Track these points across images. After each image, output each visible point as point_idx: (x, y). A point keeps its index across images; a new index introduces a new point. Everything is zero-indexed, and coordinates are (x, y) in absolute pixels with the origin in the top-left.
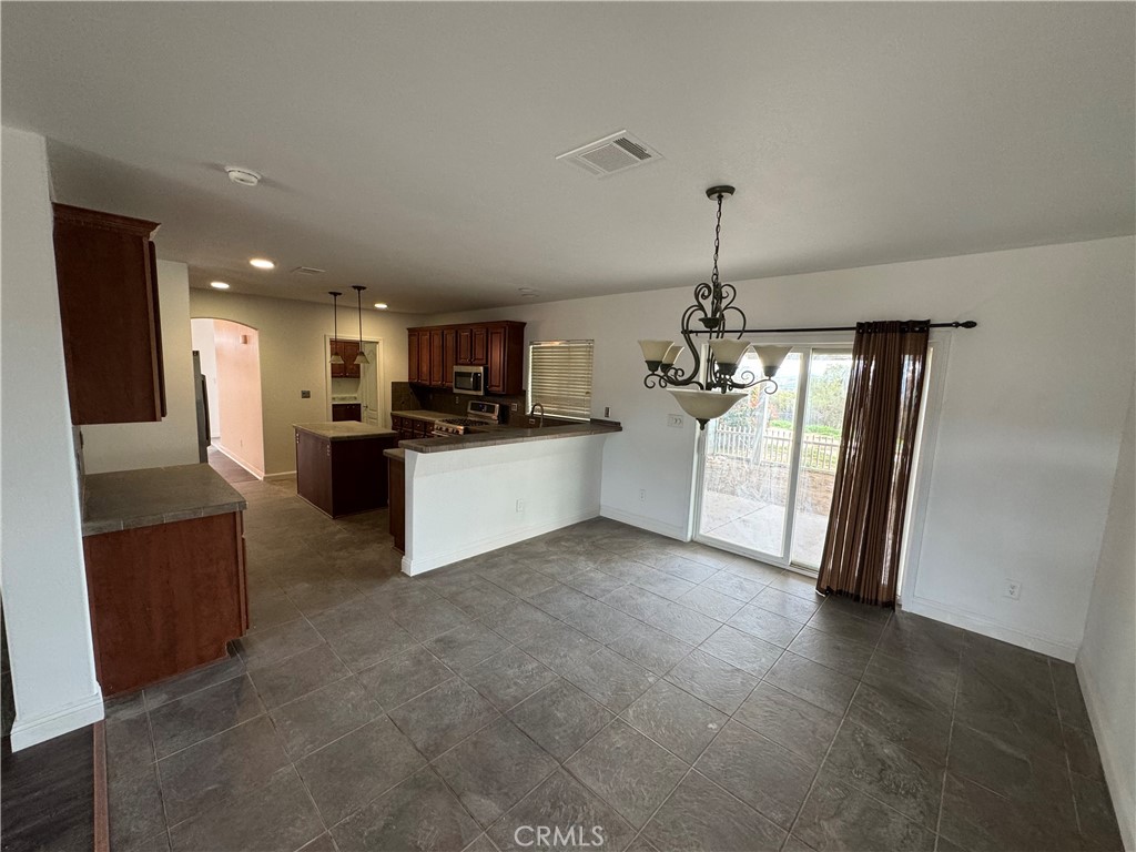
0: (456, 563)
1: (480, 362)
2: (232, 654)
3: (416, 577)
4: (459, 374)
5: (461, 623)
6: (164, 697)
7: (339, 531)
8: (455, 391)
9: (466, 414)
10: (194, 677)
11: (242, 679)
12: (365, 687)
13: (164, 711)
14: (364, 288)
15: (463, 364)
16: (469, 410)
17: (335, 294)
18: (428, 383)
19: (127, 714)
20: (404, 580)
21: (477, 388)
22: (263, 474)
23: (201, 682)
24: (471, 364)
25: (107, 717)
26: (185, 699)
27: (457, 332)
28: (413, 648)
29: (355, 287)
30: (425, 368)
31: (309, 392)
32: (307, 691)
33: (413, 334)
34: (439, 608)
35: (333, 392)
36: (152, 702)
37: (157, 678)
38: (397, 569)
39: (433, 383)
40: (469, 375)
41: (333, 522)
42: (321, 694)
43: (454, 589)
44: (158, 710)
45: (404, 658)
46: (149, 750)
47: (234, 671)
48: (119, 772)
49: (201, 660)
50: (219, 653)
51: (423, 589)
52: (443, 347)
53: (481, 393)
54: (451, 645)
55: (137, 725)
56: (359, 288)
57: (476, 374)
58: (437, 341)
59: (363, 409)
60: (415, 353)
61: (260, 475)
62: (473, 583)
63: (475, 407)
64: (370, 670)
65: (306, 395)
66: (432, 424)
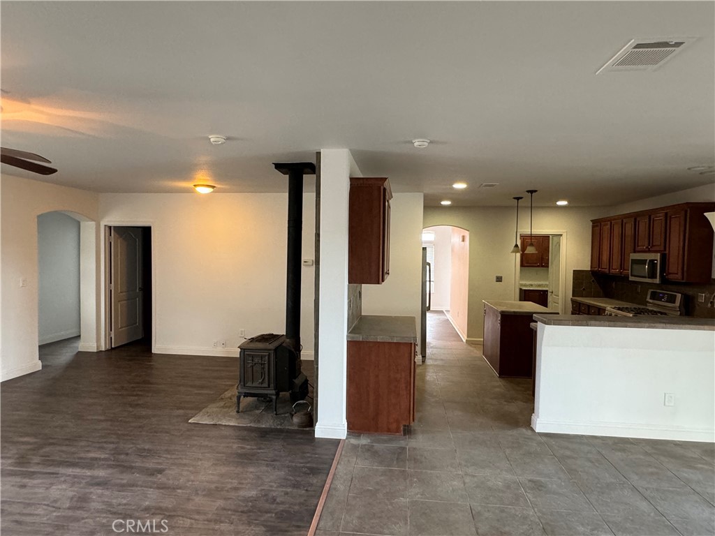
0: (582, 436)
1: (657, 248)
2: (405, 434)
3: (538, 433)
4: (635, 262)
5: (559, 478)
6: (369, 441)
7: (499, 387)
8: (631, 279)
9: (646, 303)
10: (385, 438)
11: (404, 449)
12: (464, 483)
13: (366, 447)
14: (536, 191)
15: (639, 252)
16: (648, 299)
17: (518, 199)
18: (607, 271)
19: (353, 441)
20: (529, 432)
21: (653, 275)
22: (466, 337)
23: (385, 442)
24: (649, 251)
25: (347, 438)
26: (377, 446)
27: (635, 219)
28: (509, 476)
29: (528, 191)
30: (605, 257)
31: (501, 278)
32: (431, 470)
33: (597, 225)
34: (546, 460)
35: (521, 278)
36: (364, 441)
37: (369, 430)
38: (528, 424)
39: (612, 271)
40: (643, 262)
41: (498, 379)
42: (438, 475)
43: (568, 453)
44: (365, 445)
45: (500, 480)
46: (355, 459)
47: (402, 443)
48: (342, 463)
49: (389, 430)
50: (397, 431)
51: (540, 443)
52: (623, 236)
53: (657, 281)
54: (540, 488)
55: (355, 447)
56: (531, 192)
57: (652, 262)
58: (617, 230)
59: (549, 294)
60: (597, 244)
61: (464, 338)
62: (589, 455)
63: (654, 296)
64: (474, 476)
65: (499, 279)
66: (604, 310)
